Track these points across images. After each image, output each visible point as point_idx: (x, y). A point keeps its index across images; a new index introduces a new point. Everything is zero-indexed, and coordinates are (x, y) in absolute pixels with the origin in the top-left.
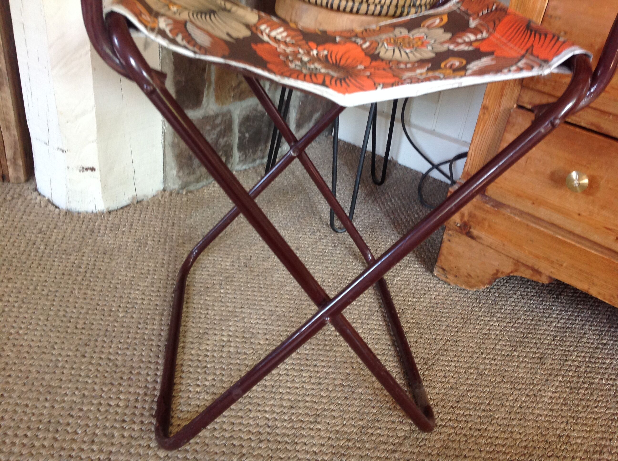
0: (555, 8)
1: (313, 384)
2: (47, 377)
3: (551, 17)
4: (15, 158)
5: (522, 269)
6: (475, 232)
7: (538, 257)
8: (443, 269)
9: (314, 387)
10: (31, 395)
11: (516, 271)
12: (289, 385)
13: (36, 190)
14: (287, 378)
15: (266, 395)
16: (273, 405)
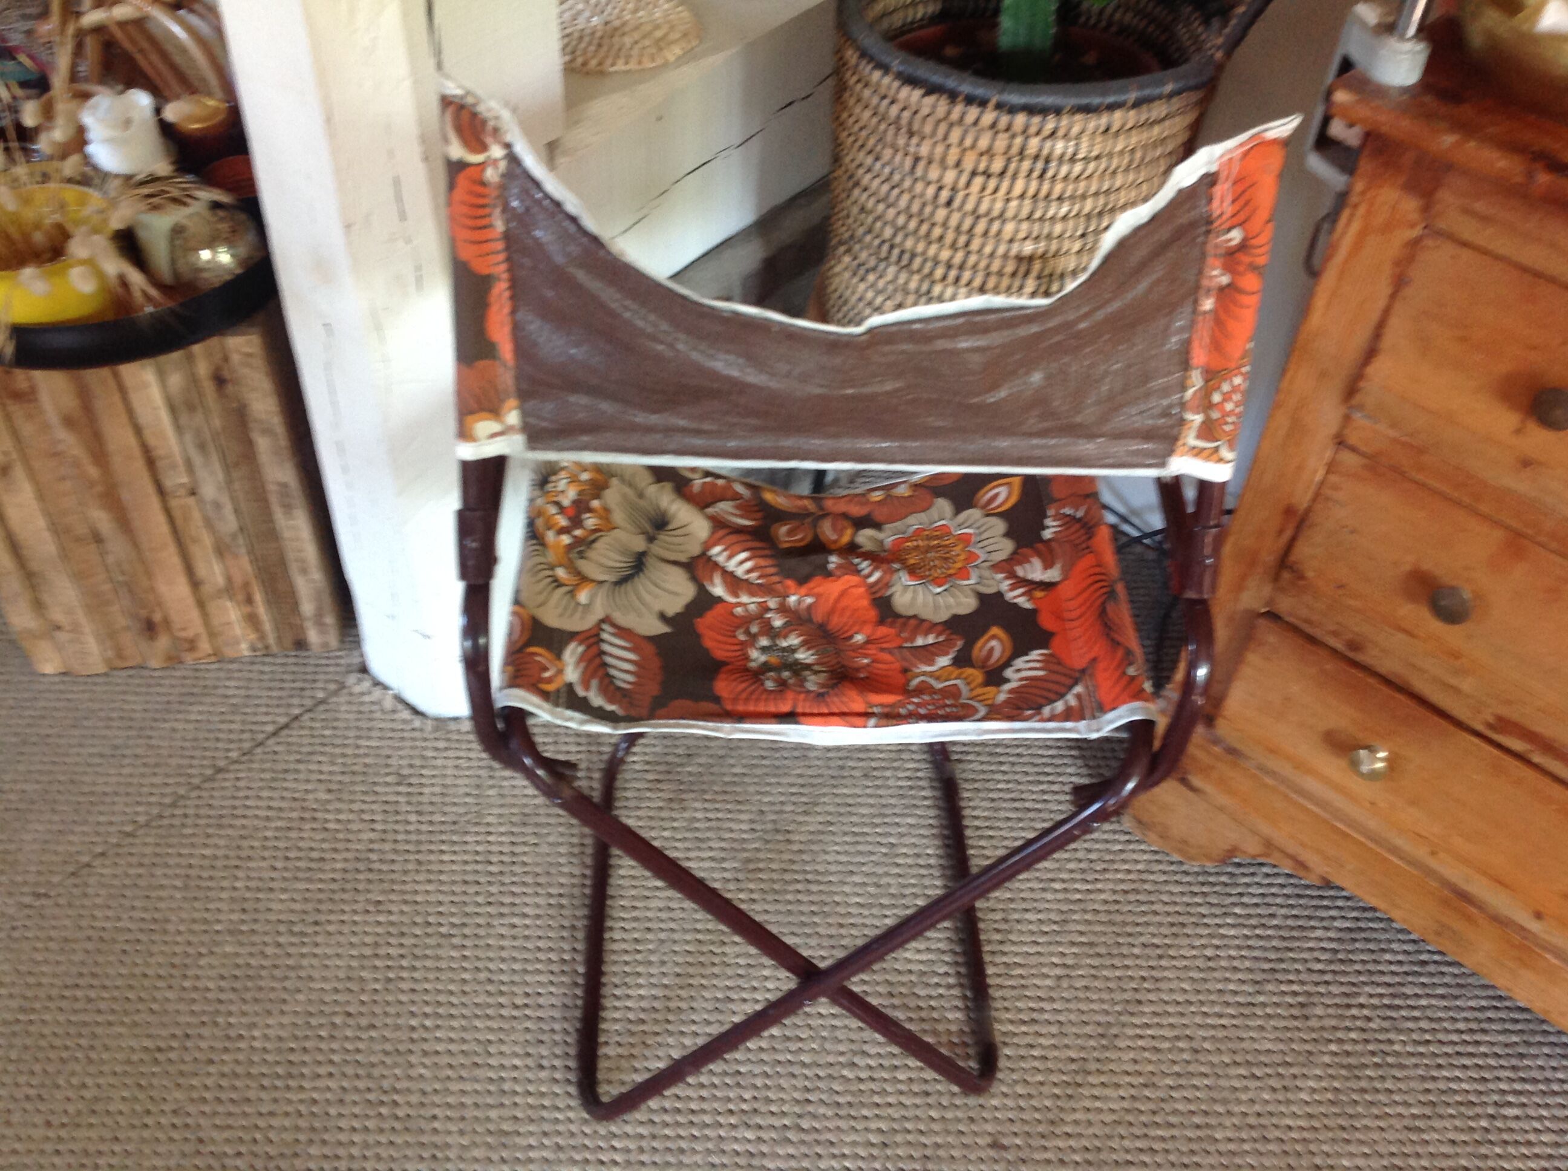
0: (1336, 488)
1: (916, 1094)
2: (493, 1114)
3: (1327, 499)
4: (319, 616)
5: (1277, 854)
6: (1196, 781)
7: (1303, 845)
8: (1140, 822)
9: (918, 1101)
10: (477, 1153)
11: (1267, 855)
12: (877, 1099)
13: (364, 669)
14: (873, 1086)
15: (842, 1124)
16: (854, 1143)
